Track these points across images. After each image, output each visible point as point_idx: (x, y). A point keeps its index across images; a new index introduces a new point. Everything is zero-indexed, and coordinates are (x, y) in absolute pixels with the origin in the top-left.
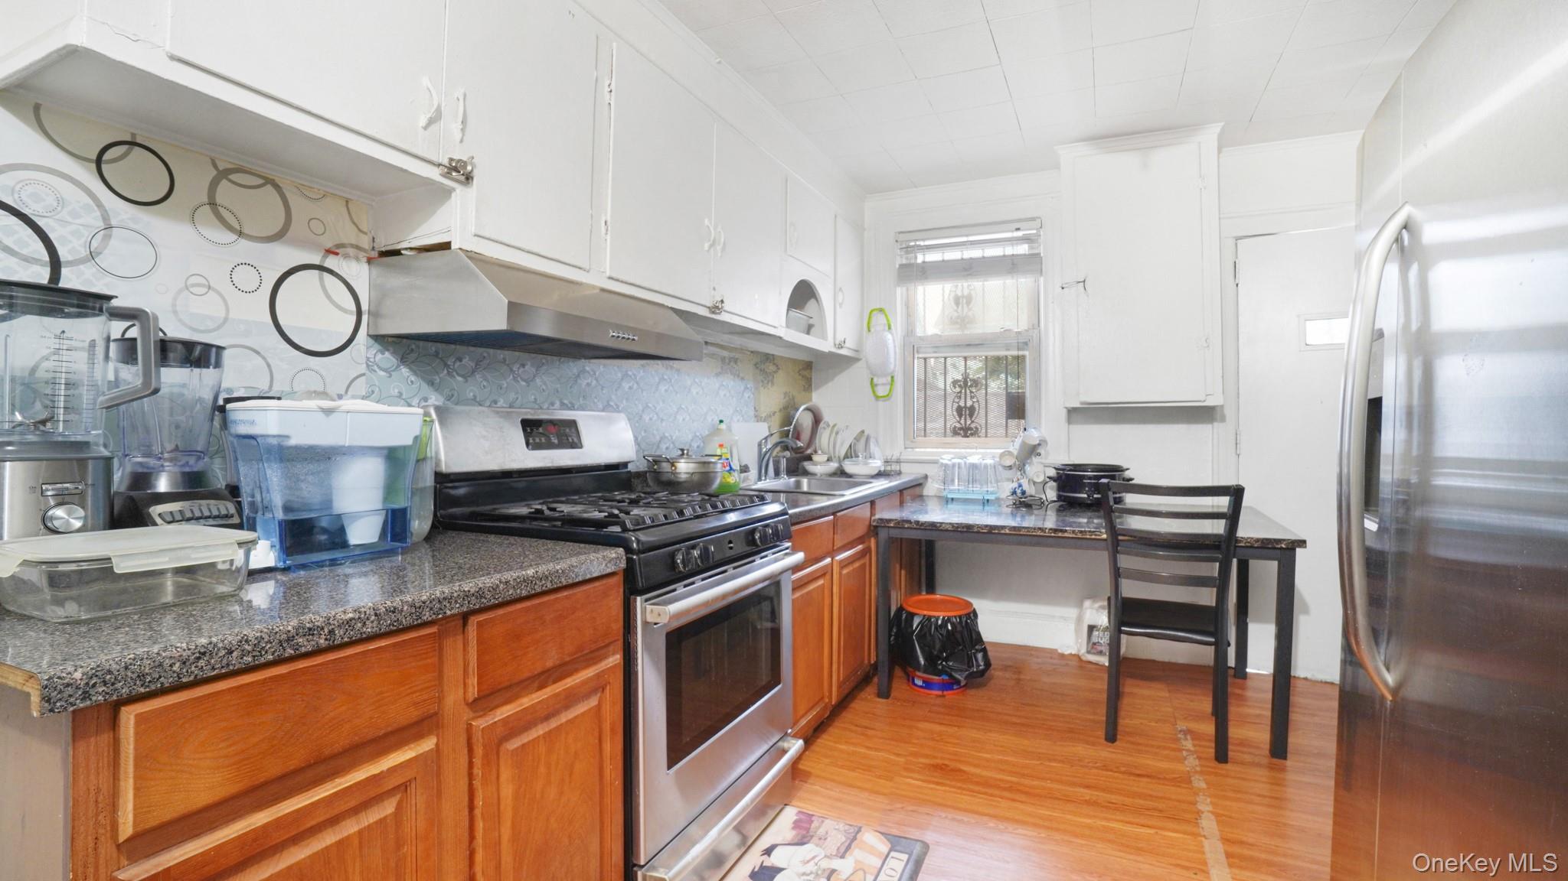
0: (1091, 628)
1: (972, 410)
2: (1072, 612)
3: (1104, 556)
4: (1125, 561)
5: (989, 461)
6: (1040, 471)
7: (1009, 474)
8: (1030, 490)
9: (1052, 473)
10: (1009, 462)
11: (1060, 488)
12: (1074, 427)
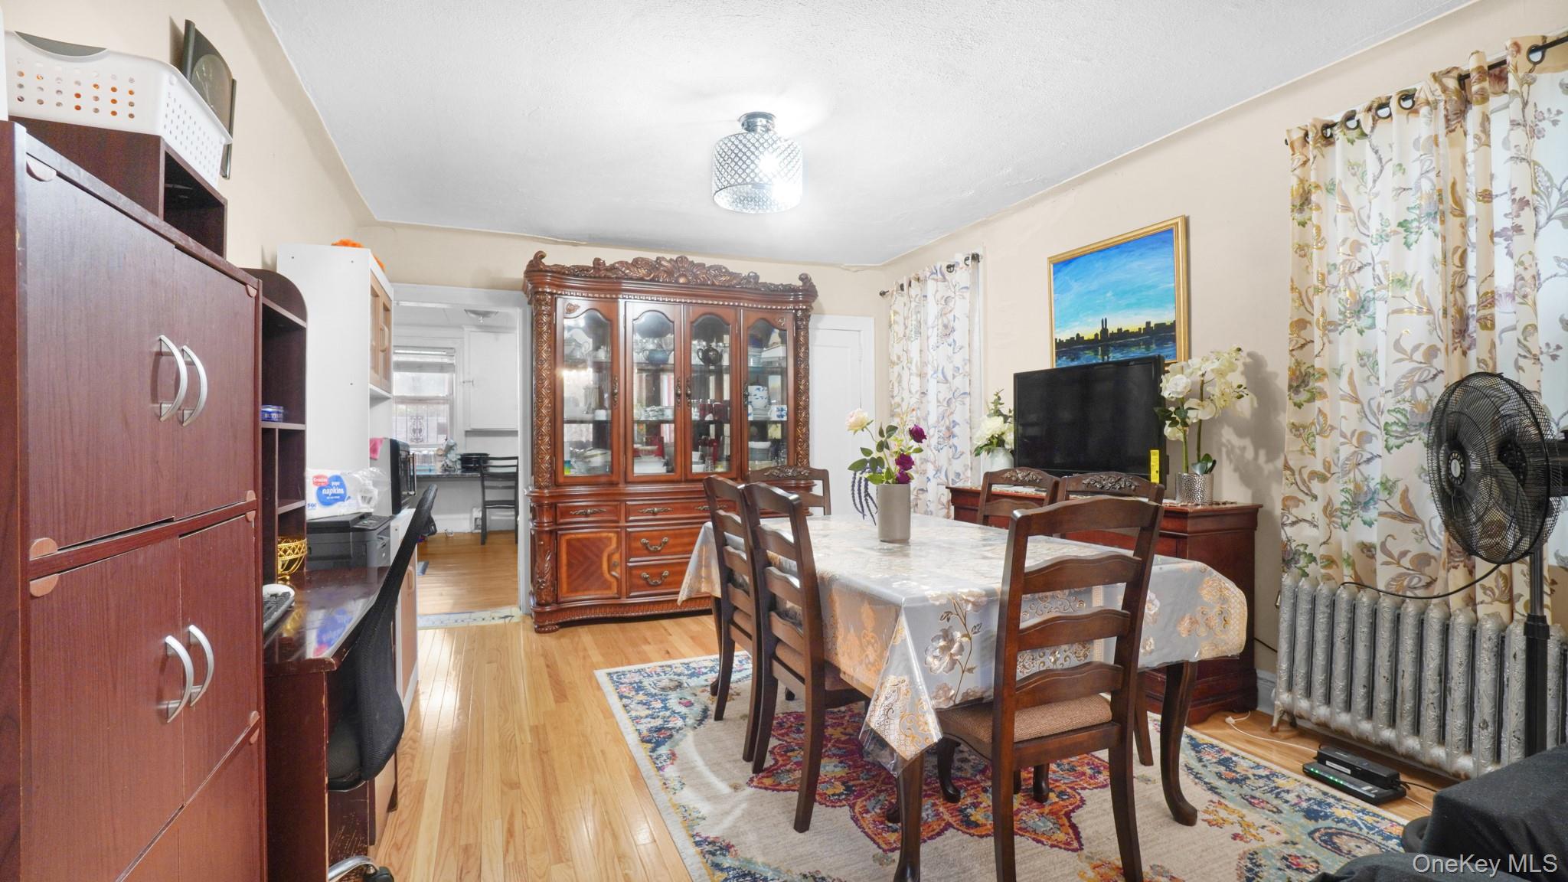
0: (476, 519)
1: (420, 431)
2: (468, 516)
3: (479, 483)
4: (487, 483)
5: (432, 453)
6: (453, 456)
7: (439, 458)
8: (450, 464)
9: (459, 457)
10: (441, 453)
11: (462, 463)
12: (468, 438)
